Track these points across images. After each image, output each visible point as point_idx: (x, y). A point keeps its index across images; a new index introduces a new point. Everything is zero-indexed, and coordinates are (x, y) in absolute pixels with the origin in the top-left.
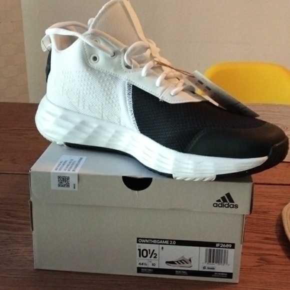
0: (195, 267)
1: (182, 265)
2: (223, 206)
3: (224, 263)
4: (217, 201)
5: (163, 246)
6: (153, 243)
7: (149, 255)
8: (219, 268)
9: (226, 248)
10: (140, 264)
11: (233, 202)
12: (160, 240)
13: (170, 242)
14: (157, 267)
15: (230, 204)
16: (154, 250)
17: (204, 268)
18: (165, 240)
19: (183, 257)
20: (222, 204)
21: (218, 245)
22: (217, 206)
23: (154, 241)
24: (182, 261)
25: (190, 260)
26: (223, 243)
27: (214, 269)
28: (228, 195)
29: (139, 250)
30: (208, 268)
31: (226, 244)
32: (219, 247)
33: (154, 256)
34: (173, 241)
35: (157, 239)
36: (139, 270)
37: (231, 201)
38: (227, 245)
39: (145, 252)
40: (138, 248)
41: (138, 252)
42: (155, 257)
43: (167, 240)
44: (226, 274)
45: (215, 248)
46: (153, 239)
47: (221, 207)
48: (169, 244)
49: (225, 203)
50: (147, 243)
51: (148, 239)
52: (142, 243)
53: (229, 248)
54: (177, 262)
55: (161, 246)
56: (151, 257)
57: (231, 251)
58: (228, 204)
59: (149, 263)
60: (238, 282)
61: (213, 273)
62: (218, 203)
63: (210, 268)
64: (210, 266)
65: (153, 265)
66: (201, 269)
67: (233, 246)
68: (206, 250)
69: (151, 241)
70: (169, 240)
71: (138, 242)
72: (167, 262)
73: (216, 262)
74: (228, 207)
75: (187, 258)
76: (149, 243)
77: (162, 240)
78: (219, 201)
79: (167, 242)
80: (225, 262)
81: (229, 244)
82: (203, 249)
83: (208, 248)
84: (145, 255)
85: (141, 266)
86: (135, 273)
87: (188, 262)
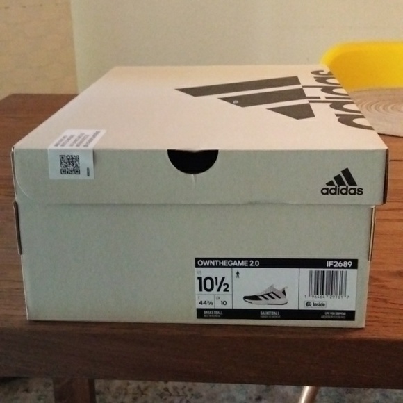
0: (291, 306)
1: (271, 301)
2: (337, 192)
3: (341, 293)
4: (328, 184)
5: (240, 270)
6: (222, 266)
7: (216, 287)
8: (332, 303)
9: (343, 268)
10: (201, 303)
11: (355, 184)
12: (233, 260)
13: (249, 263)
14: (228, 306)
15: (350, 187)
16: (223, 279)
17: (307, 304)
18: (241, 260)
19: (271, 286)
20: (335, 189)
21: (329, 264)
22: (327, 193)
23: (224, 263)
24: (271, 295)
25: (284, 292)
26: (338, 260)
28: (346, 172)
29: (200, 279)
30: (314, 305)
31: (342, 261)
32: (332, 267)
33: (223, 287)
34: (254, 260)
35: (228, 259)
36: (200, 313)
37: (352, 182)
38: (346, 264)
39: (209, 282)
40: (197, 275)
41: (198, 281)
42: (225, 290)
43: (244, 259)
44: (344, 314)
45: (326, 270)
46: (221, 260)
47: (335, 193)
48: (249, 267)
49: (341, 187)
50: (212, 266)
51: (212, 259)
52: (203, 266)
53: (348, 267)
54: (263, 296)
55: (235, 270)
56: (219, 290)
57: (352, 273)
58: (346, 189)
59: (215, 300)
60: (363, 325)
61: (323, 312)
62: (330, 187)
64: (318, 300)
65: (222, 303)
66: (303, 307)
67: (355, 264)
68: (311, 273)
69: (218, 262)
70: (249, 259)
71: (197, 266)
72: (246, 298)
73: (328, 294)
74: (346, 194)
75: (279, 288)
76: (215, 266)
77: (237, 259)
78: (331, 183)
79: (244, 263)
80: (343, 293)
81: (348, 260)
82: (305, 272)
83: (314, 270)
84: (209, 287)
85: (203, 306)
86: (194, 319)
87: (281, 295)
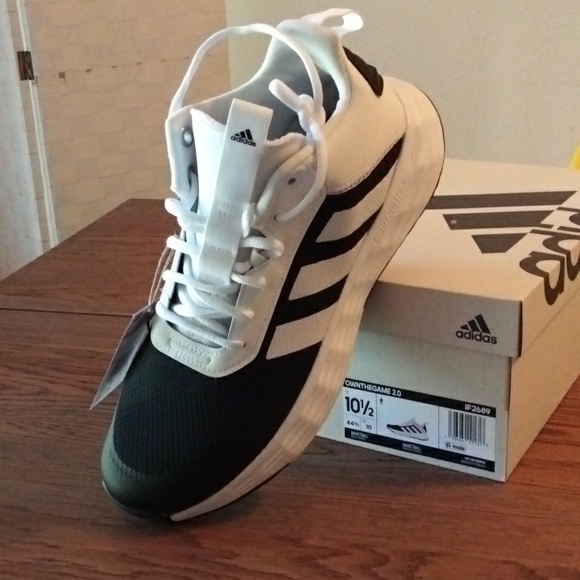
0: (432, 443)
1: (412, 433)
2: (472, 337)
3: (480, 440)
4: (463, 327)
5: (385, 398)
6: (366, 390)
7: (362, 410)
8: (471, 449)
9: (481, 414)
10: (348, 422)
11: (489, 332)
12: (377, 385)
13: (392, 392)
14: (373, 431)
15: (484, 334)
16: (368, 403)
17: (448, 445)
18: (384, 387)
19: (413, 420)
20: (469, 334)
21: (467, 407)
22: (461, 337)
23: (369, 387)
24: (412, 428)
25: (425, 428)
26: (477, 405)
27: (463, 449)
28: (480, 318)
29: (347, 398)
30: (454, 447)
31: (481, 407)
32: (470, 411)
33: (369, 411)
34: (397, 389)
35: (373, 384)
36: (348, 433)
38: (484, 410)
39: (355, 403)
40: (345, 395)
41: (345, 400)
42: (370, 415)
43: (388, 387)
44: (484, 463)
45: (464, 413)
46: (367, 383)
47: (469, 338)
48: (391, 395)
49: (475, 333)
50: (358, 388)
51: (359, 382)
52: (350, 387)
53: (486, 414)
55: (380, 396)
56: (364, 413)
57: (490, 420)
58: (480, 335)
59: (361, 422)
60: (503, 480)
61: (463, 456)
62: (464, 331)
63: (457, 447)
64: (458, 443)
65: (368, 427)
66: (443, 447)
67: (493, 413)
68: (450, 412)
69: (364, 386)
70: (392, 388)
71: (345, 385)
72: (389, 426)
73: (467, 439)
74: (480, 340)
75: (420, 422)
76: (361, 389)
77: (381, 386)
78: (465, 327)
79: (387, 391)
80: (481, 440)
81: (486, 407)
82: (445, 411)
83: (454, 411)
84: (355, 408)
85: (350, 427)
86: (342, 438)
87: (422, 430)
